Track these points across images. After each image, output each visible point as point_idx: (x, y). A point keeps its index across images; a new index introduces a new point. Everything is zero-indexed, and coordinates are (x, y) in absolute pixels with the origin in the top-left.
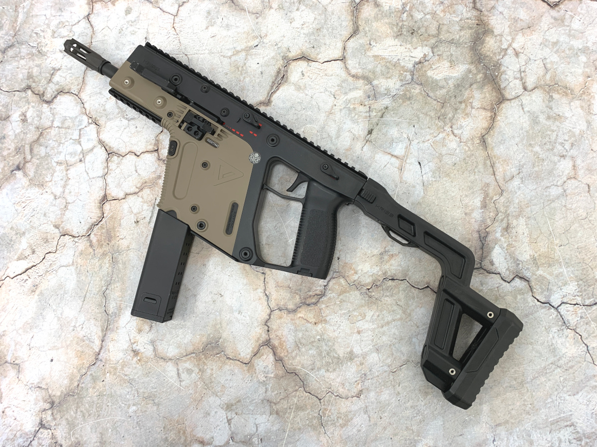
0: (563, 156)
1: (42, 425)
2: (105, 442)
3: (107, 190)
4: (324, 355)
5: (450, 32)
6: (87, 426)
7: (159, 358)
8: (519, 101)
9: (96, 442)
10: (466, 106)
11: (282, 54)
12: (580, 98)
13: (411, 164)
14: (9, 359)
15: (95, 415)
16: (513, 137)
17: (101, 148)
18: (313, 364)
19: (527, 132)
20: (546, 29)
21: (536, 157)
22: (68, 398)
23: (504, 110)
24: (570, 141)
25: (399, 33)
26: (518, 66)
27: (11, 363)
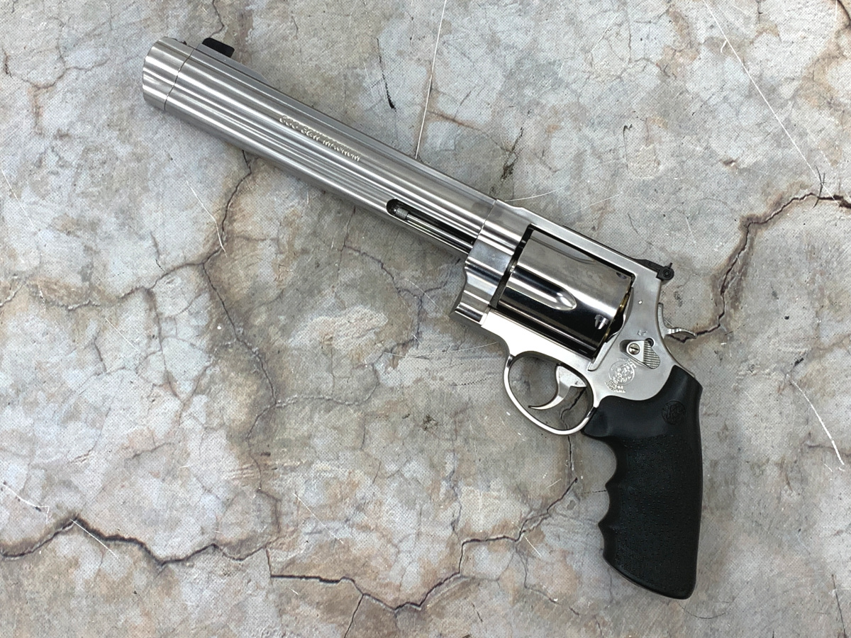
0: (61, 136)
5: (335, 428)
8: (165, 264)
10: (291, 244)
11: (735, 344)
12: (16, 278)
13: (412, 104)
16: (178, 176)
19: (146, 189)
20: (92, 454)
21: (127, 132)
23: (201, 239)
24: (45, 171)
25: (461, 416)
26: (165, 350)
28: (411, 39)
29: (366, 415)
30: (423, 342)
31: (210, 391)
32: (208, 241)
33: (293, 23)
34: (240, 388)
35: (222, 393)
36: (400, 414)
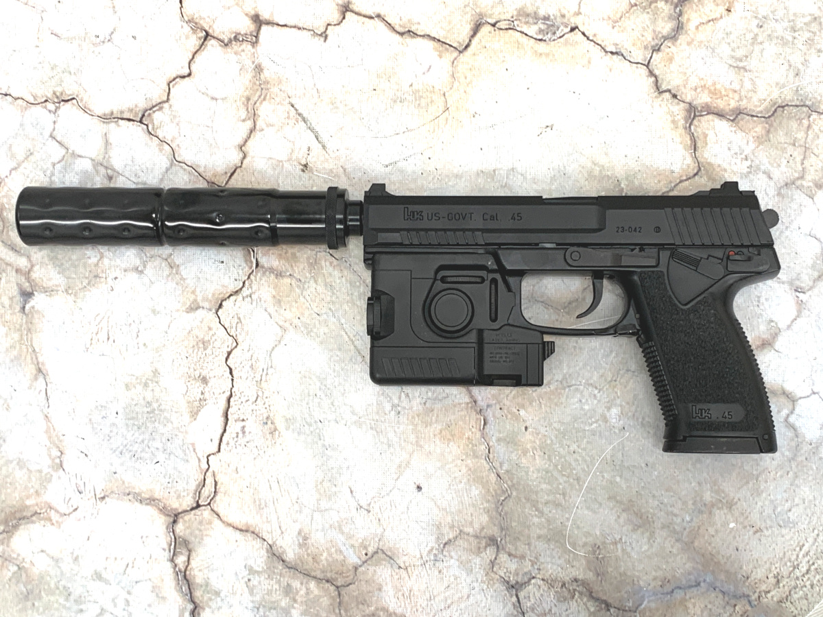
1: (514, 587)
2: (630, 501)
3: (204, 175)
4: (790, 39)
6: (579, 511)
7: (565, 308)
9: (619, 517)
14: (353, 559)
15: (571, 485)
17: (119, 126)
18: (790, 66)
22: (506, 508)
27: (366, 562)
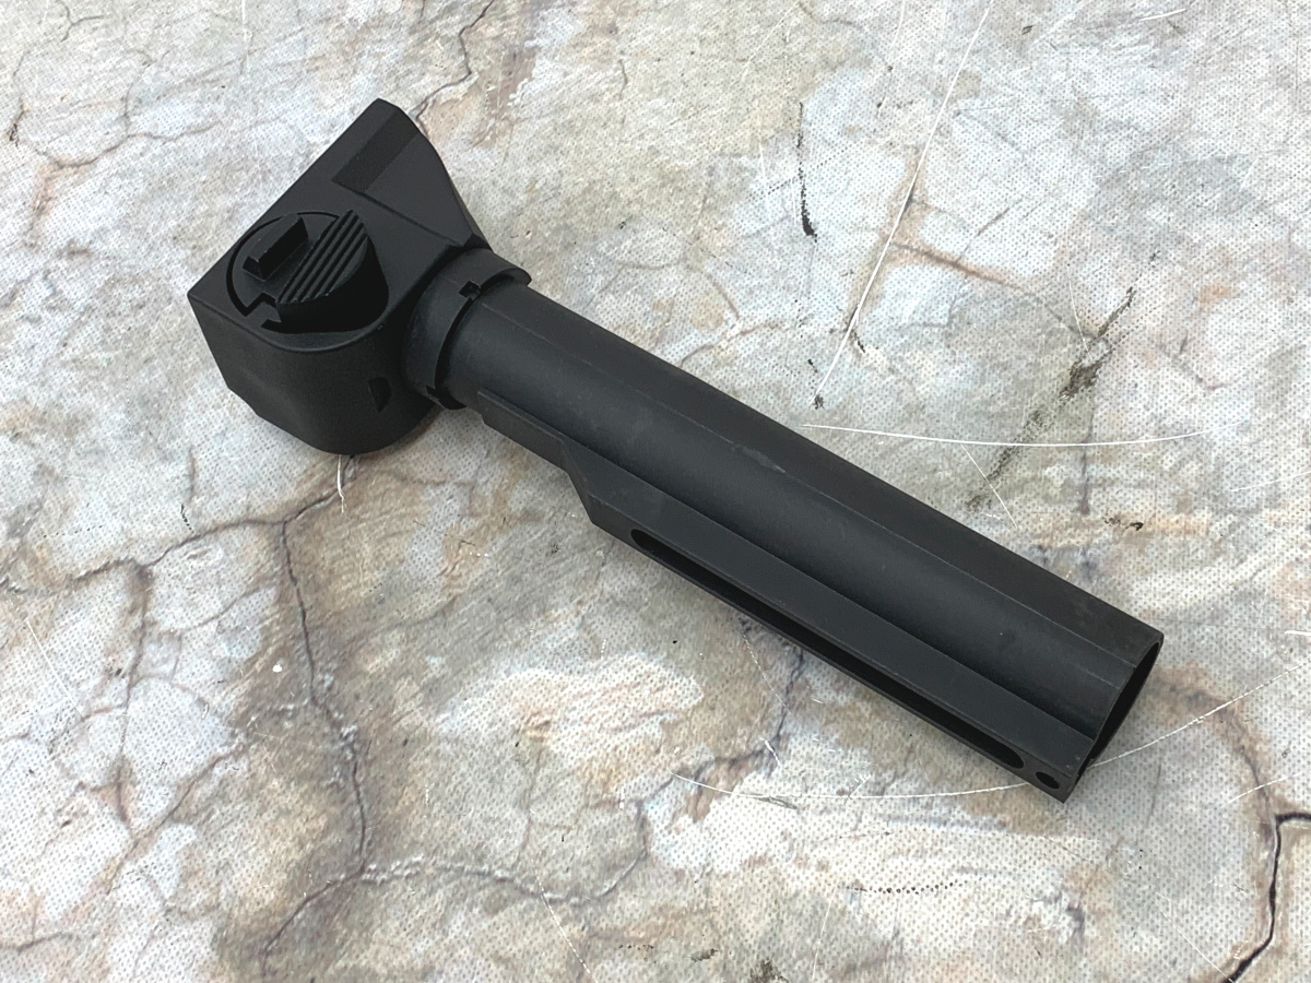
28: (879, 105)
29: (594, 935)
30: (787, 764)
31: (208, 817)
32: (312, 475)
33: (619, 72)
34: (283, 821)
35: (237, 828)
36: (686, 947)
